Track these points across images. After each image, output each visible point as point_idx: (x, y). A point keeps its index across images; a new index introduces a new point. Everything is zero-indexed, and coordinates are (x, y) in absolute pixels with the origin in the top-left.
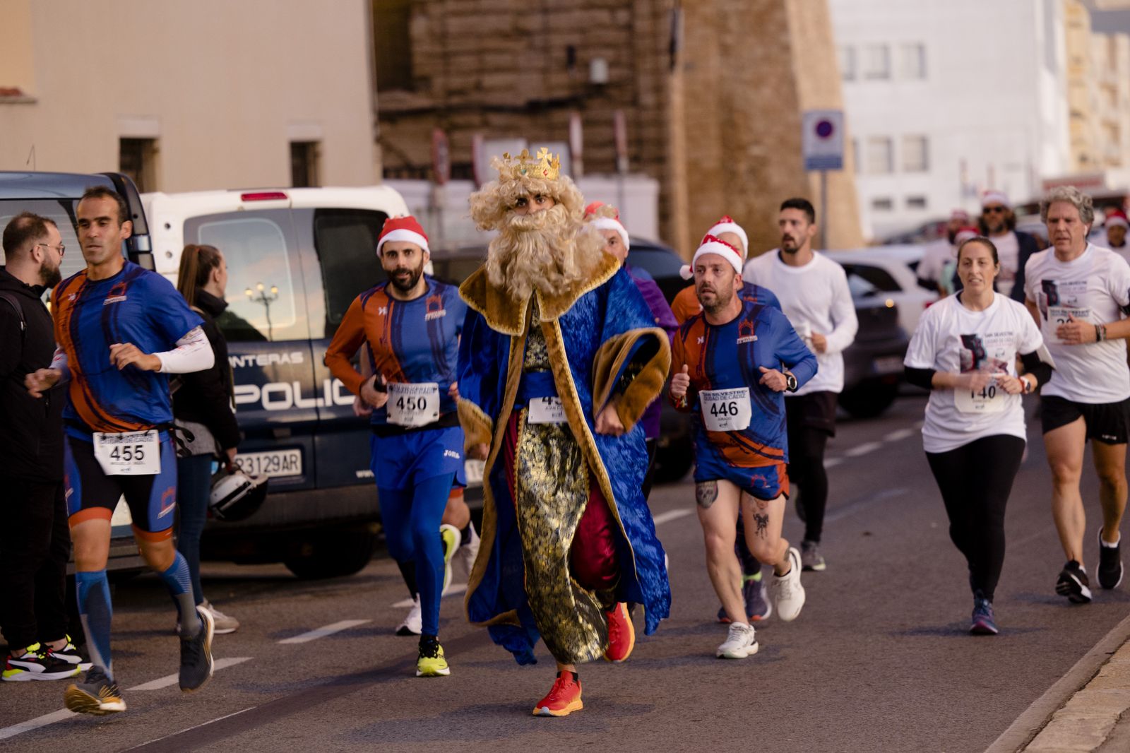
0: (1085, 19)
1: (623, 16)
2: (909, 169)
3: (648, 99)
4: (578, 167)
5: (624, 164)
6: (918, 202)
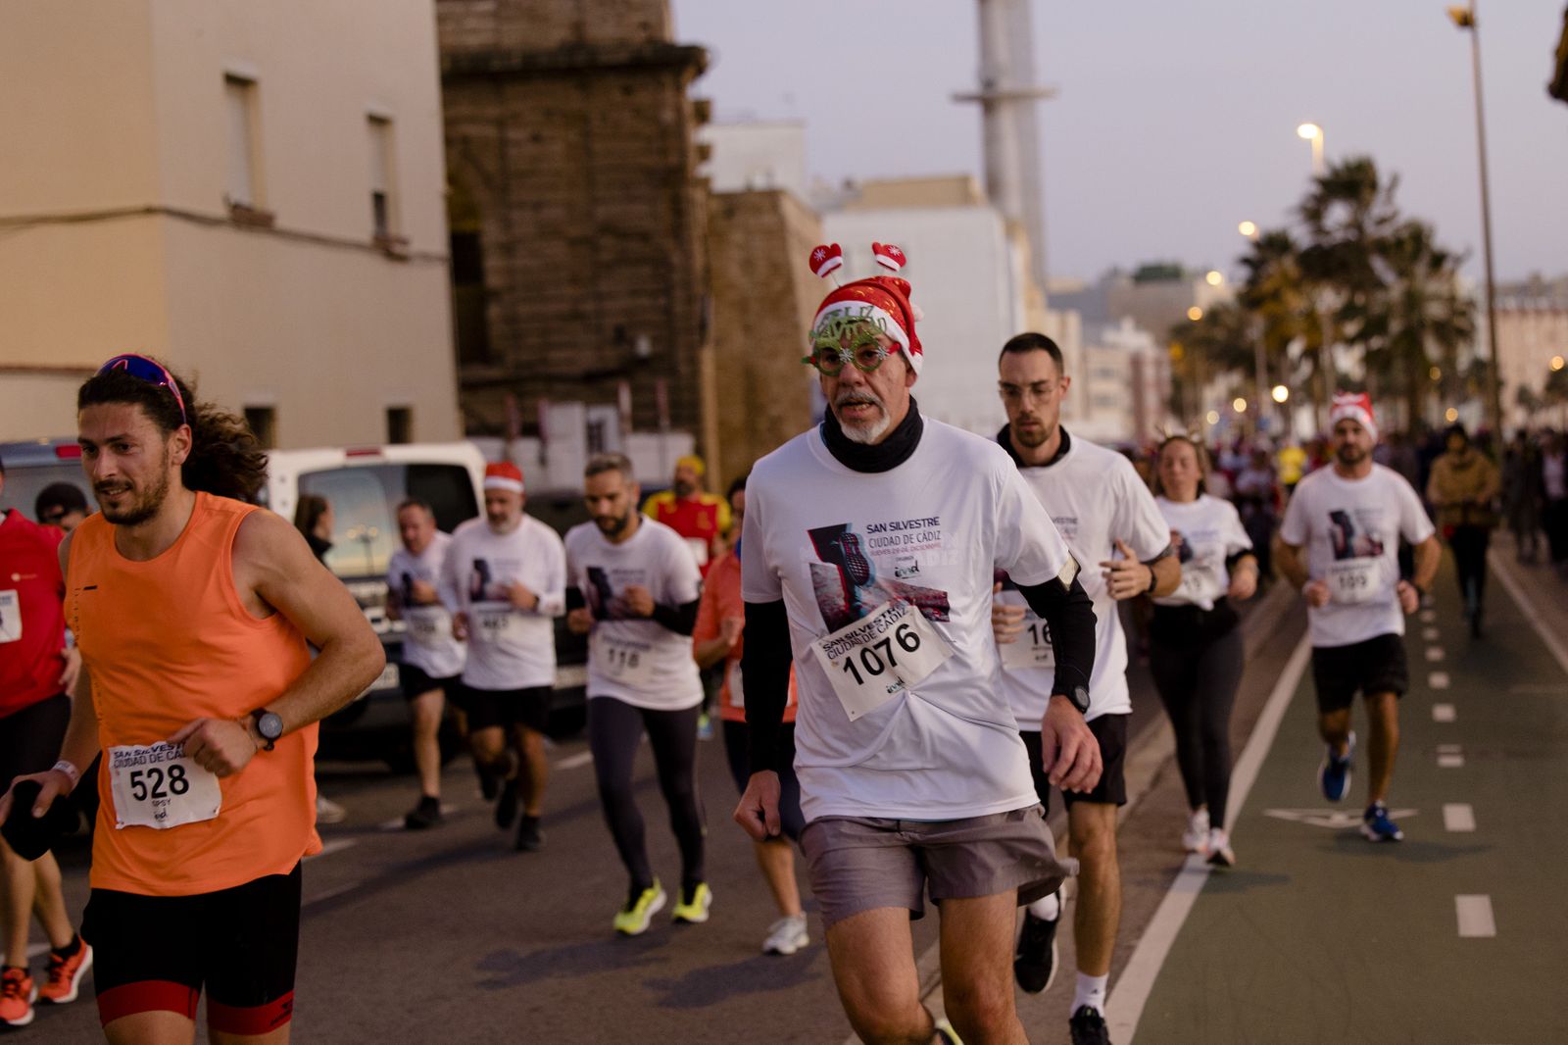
0: (1041, 299)
1: (662, 301)
3: (684, 369)
4: (628, 426)
5: (665, 422)
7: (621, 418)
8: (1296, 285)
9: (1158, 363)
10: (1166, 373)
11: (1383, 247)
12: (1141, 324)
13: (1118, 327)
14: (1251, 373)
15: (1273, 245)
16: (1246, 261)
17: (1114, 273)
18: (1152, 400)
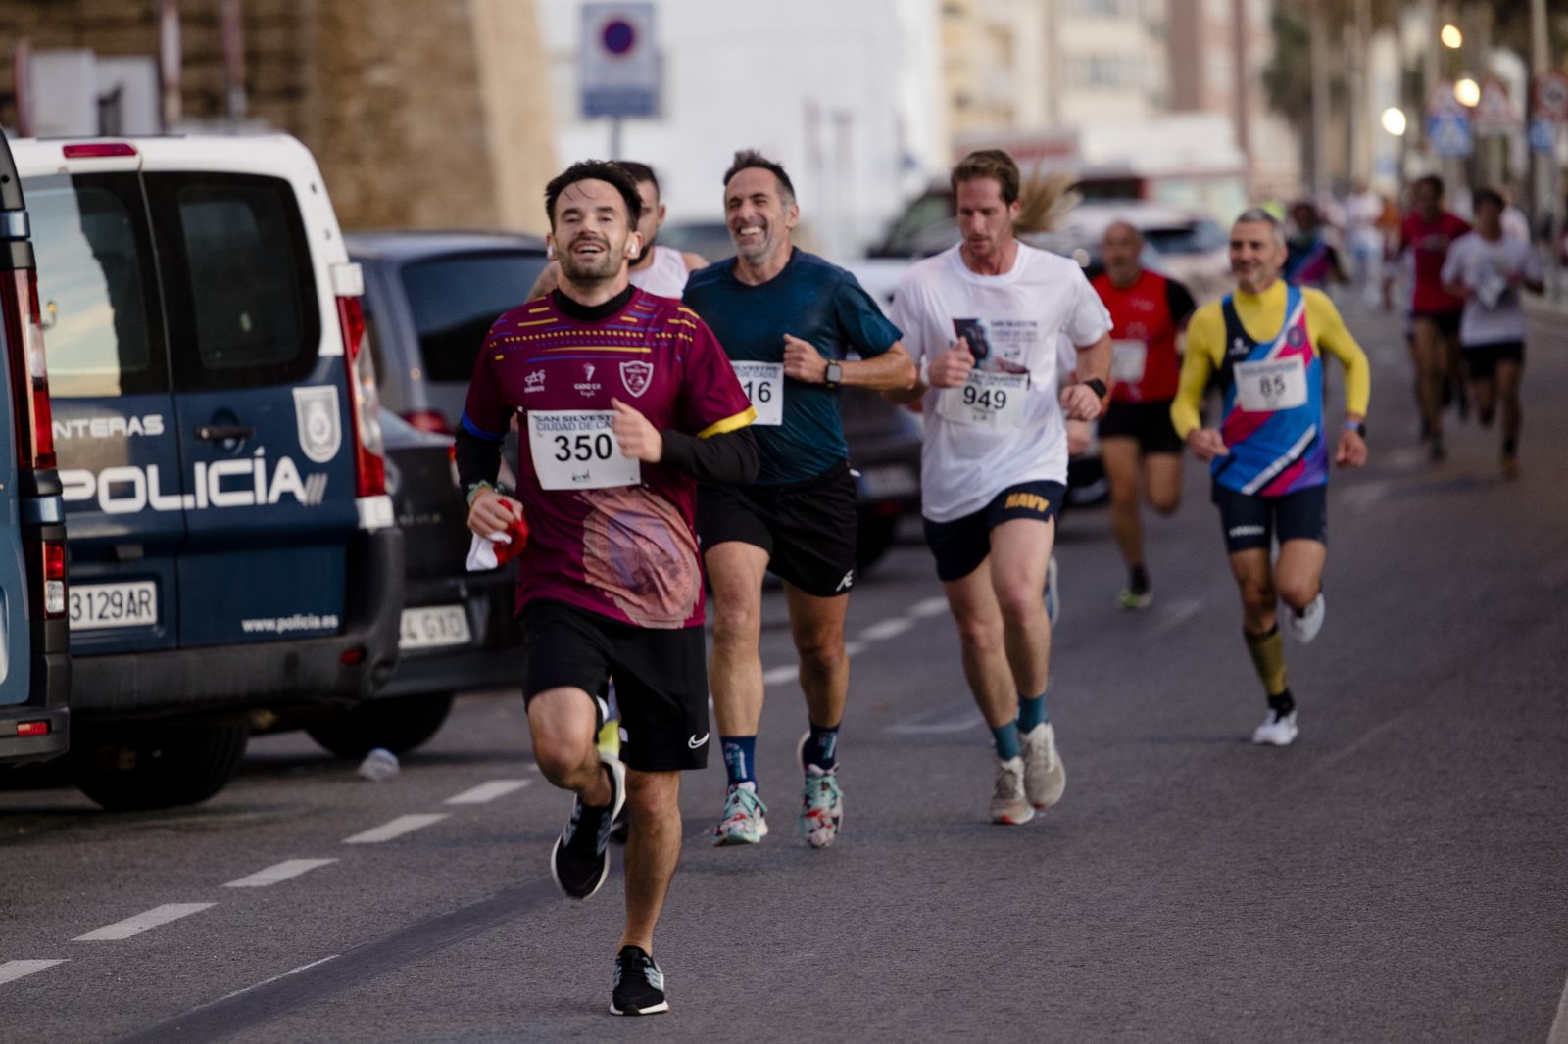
7: (162, 86)
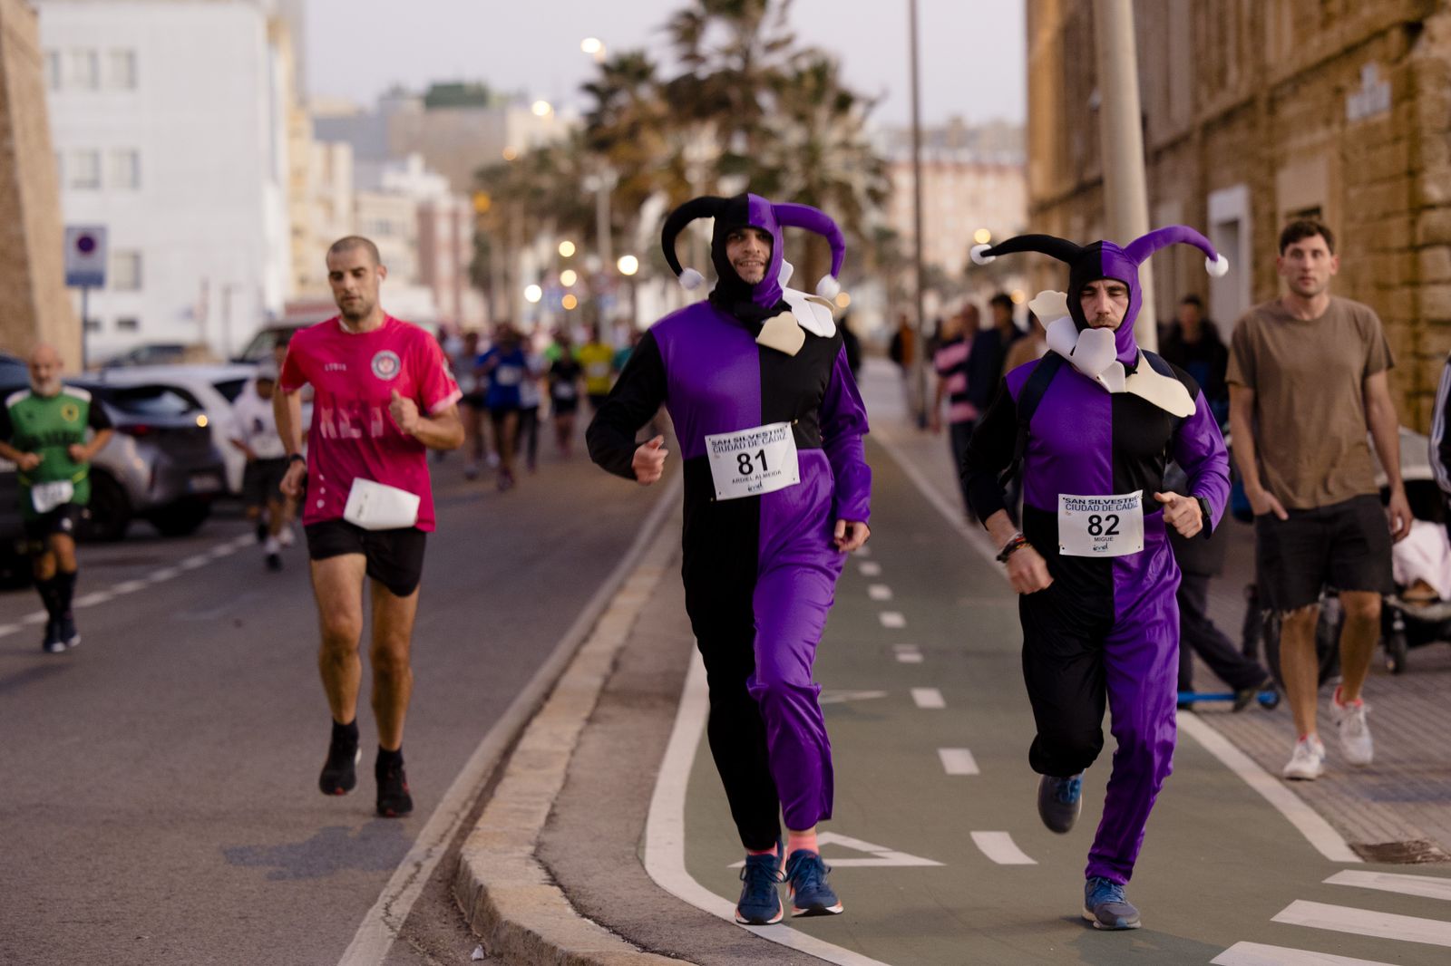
0: (306, 126)
2: (120, 287)
6: (129, 324)
8: (657, 124)
9: (455, 216)
10: (466, 232)
11: (776, 83)
12: (433, 164)
13: (404, 169)
14: (588, 238)
15: (629, 70)
16: (590, 88)
17: (397, 93)
18: (445, 266)
